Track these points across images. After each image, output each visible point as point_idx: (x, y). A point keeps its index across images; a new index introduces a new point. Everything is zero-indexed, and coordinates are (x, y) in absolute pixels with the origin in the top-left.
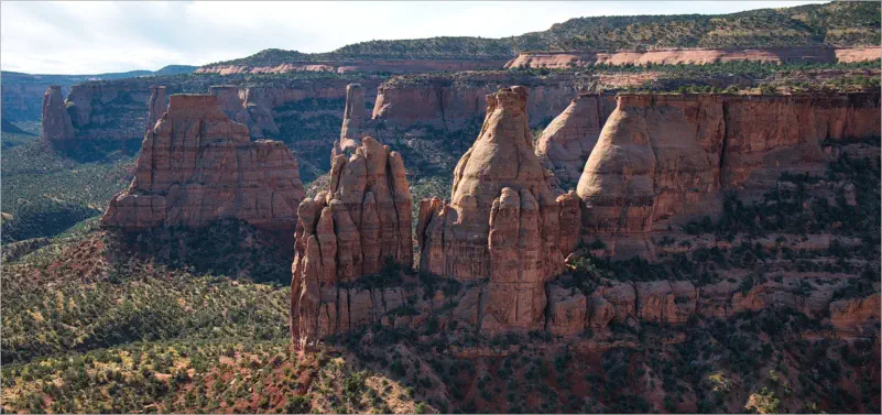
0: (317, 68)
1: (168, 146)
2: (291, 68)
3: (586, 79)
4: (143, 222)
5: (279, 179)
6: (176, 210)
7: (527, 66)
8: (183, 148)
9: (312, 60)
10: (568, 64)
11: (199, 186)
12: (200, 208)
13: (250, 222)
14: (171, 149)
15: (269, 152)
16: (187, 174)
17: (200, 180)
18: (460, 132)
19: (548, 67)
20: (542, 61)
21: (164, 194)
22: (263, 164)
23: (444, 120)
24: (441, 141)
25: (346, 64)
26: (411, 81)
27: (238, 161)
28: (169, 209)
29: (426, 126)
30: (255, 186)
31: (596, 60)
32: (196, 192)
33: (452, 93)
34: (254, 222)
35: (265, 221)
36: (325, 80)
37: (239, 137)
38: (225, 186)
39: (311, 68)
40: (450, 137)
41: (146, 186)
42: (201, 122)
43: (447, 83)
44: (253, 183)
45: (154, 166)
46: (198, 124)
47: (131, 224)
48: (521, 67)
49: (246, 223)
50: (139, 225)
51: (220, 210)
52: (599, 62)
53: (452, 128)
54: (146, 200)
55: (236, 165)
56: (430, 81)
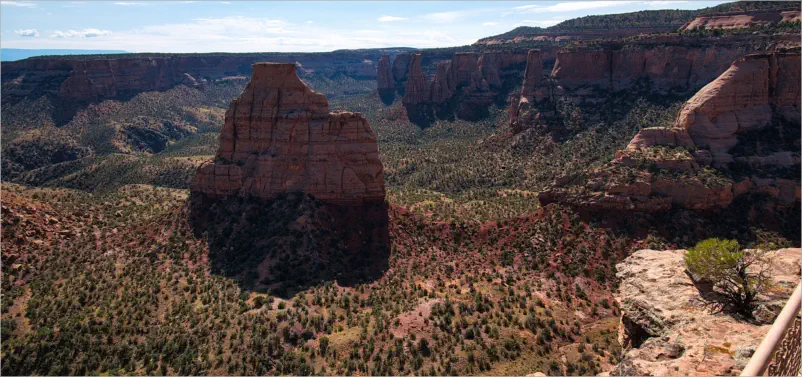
0: (541, 38)
1: (248, 116)
2: (523, 38)
3: (765, 38)
4: (222, 191)
5: (352, 153)
6: (250, 181)
7: (702, 27)
8: (260, 119)
9: (538, 33)
10: (746, 24)
11: (270, 158)
12: (270, 180)
13: (317, 196)
14: (250, 119)
15: (342, 124)
16: (264, 145)
17: (272, 152)
18: (624, 91)
19: (724, 28)
20: (718, 23)
21: (240, 164)
22: (335, 138)
23: (611, 81)
24: (604, 99)
25: (561, 35)
26: (585, 45)
27: (309, 133)
28: (244, 180)
29: (593, 86)
30: (325, 160)
31: (782, 18)
32: (267, 164)
33: (622, 55)
34: (322, 196)
35: (334, 196)
36: (546, 47)
37: (315, 108)
38: (295, 159)
39: (536, 39)
40: (614, 96)
41: (227, 156)
42: (279, 92)
43: (617, 47)
44: (323, 157)
45: (235, 135)
46: (276, 93)
47: (211, 191)
48: (694, 30)
49: (313, 198)
50: (218, 192)
51: (289, 183)
52: (784, 20)
53: (617, 88)
54: (223, 169)
55: (306, 138)
56: (602, 45)
